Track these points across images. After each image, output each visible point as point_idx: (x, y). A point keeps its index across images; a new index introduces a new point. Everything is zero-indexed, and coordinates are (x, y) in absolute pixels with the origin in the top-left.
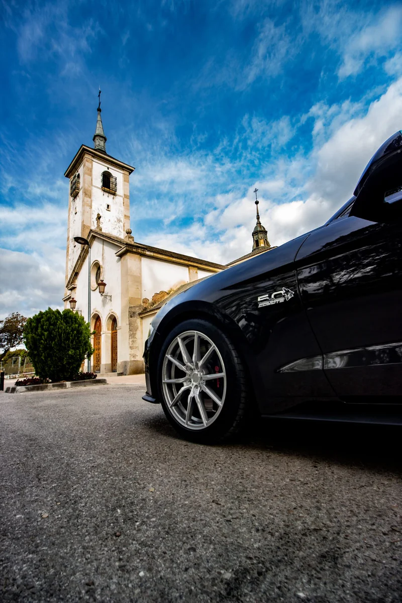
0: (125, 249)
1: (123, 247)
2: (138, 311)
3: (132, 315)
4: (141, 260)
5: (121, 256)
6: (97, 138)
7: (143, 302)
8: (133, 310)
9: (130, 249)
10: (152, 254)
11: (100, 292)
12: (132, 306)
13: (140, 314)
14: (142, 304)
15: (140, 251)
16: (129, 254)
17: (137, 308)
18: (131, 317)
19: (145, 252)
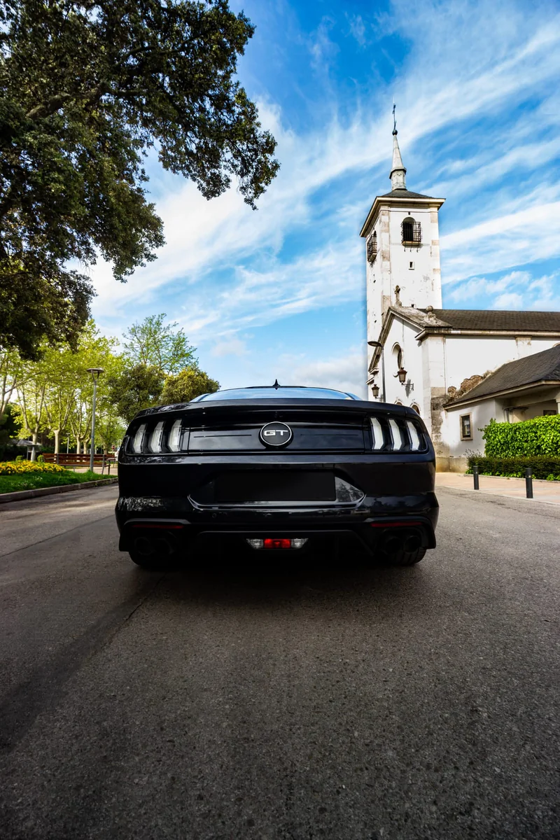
0: (424, 332)
1: (423, 330)
2: (442, 402)
3: (435, 407)
4: (444, 342)
5: (421, 339)
6: (394, 174)
7: (449, 392)
8: (436, 402)
9: (430, 332)
10: (459, 332)
11: (400, 381)
12: (435, 396)
13: (444, 406)
14: (447, 394)
15: (442, 331)
16: (429, 338)
17: (441, 399)
18: (434, 409)
19: (449, 332)
